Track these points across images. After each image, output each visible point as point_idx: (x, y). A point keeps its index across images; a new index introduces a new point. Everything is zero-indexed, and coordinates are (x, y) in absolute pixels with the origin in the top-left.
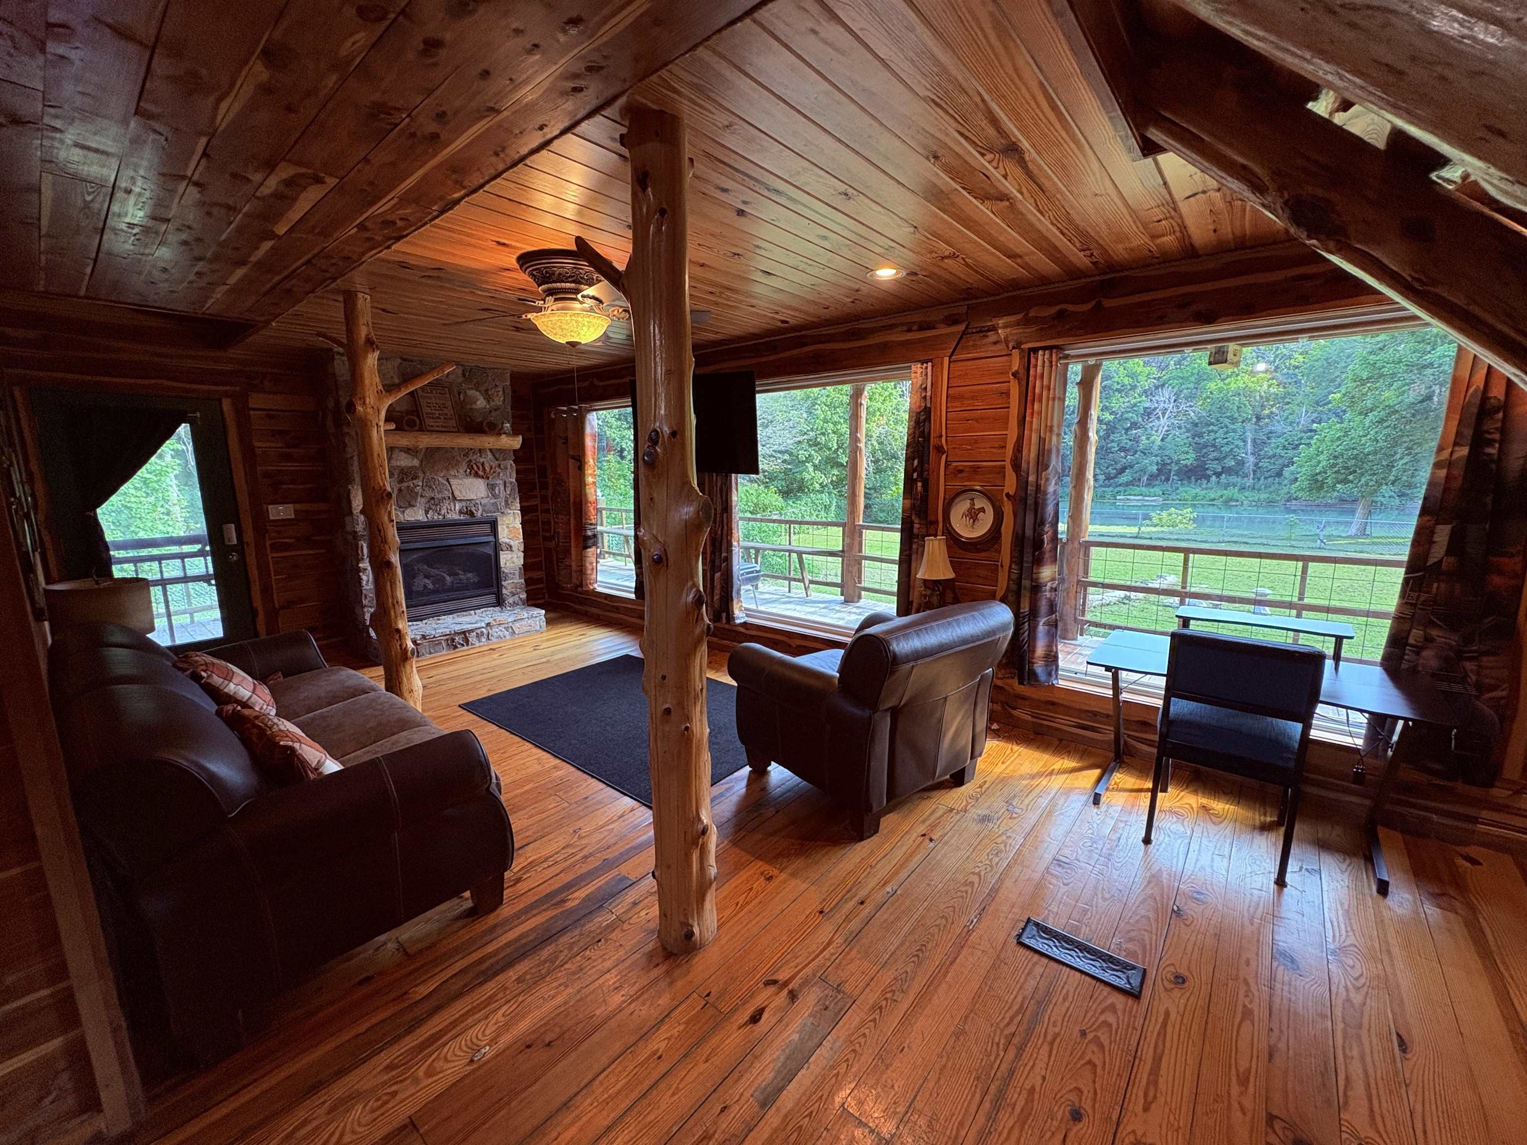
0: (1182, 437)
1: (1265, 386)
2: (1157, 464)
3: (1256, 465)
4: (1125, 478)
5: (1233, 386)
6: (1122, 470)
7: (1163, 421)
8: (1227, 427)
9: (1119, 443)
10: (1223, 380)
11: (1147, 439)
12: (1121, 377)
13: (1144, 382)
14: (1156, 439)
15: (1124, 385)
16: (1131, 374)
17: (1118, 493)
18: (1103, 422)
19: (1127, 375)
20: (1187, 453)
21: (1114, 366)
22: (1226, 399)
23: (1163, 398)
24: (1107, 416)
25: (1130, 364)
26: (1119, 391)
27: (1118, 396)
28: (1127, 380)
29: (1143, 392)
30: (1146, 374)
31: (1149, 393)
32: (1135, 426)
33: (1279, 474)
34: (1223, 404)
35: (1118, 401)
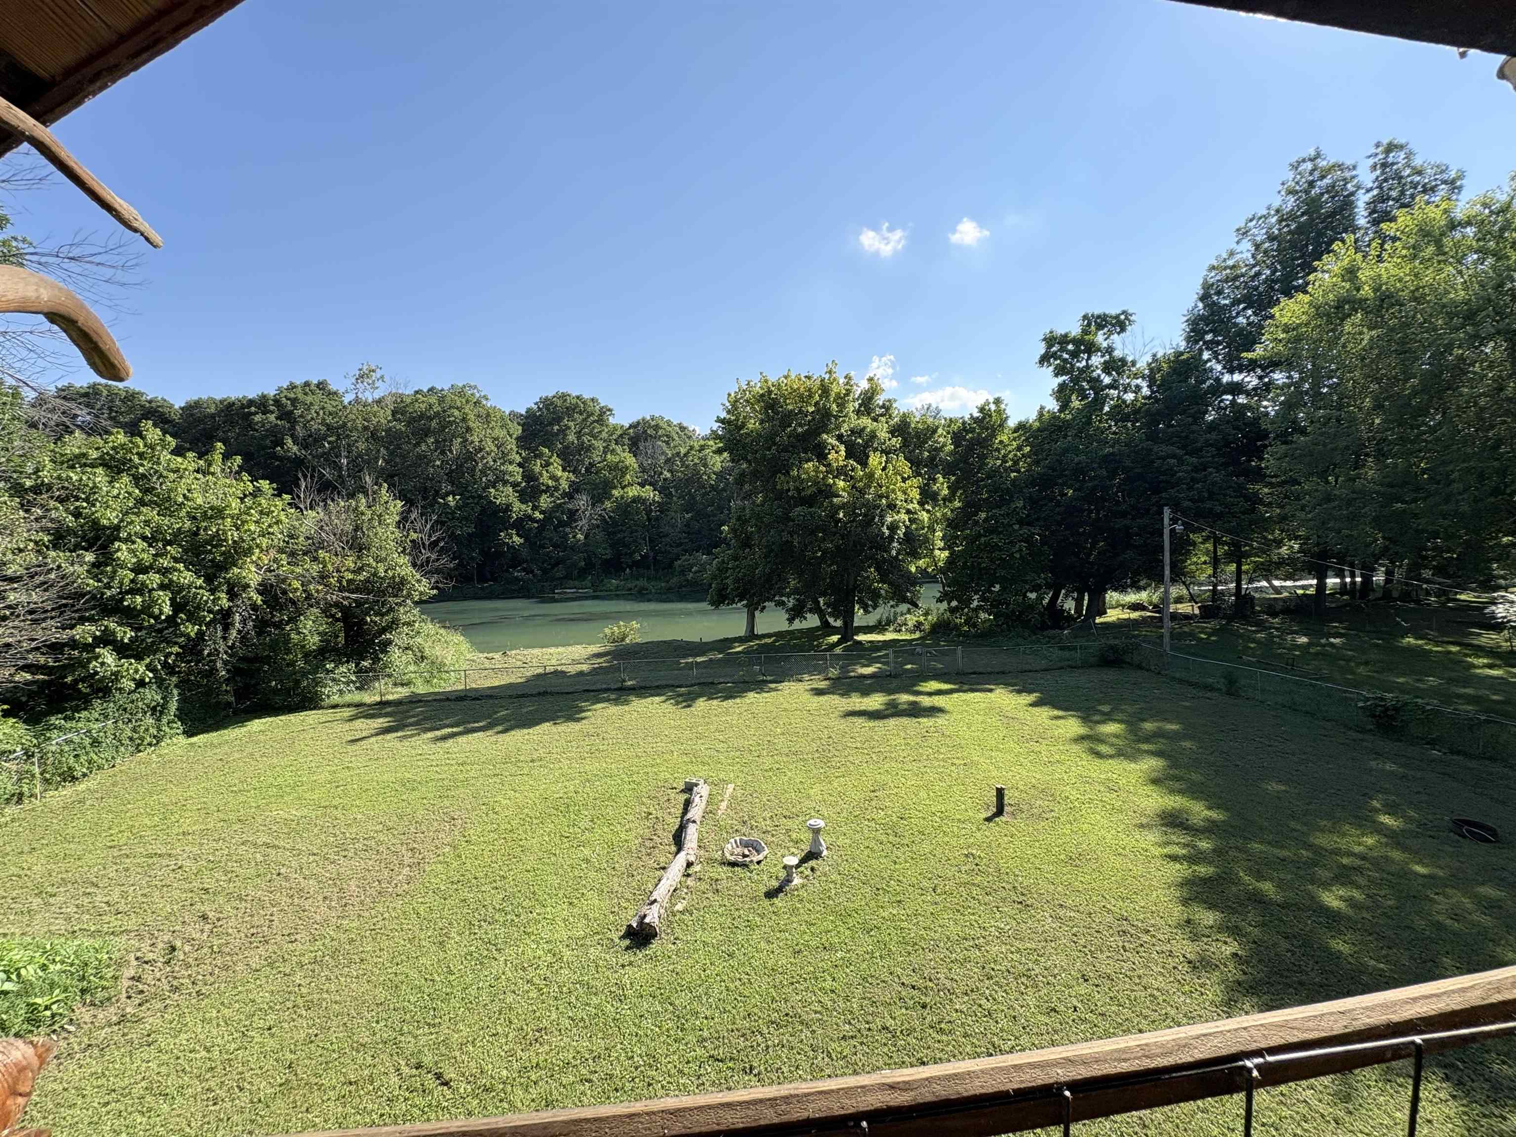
0: (599, 535)
1: (651, 496)
2: (585, 560)
3: (654, 558)
4: (560, 572)
5: (631, 494)
6: (557, 564)
7: (585, 521)
8: (630, 527)
9: (551, 539)
10: (623, 488)
11: (574, 537)
12: (545, 479)
13: (564, 485)
14: (580, 536)
15: (548, 487)
16: (553, 477)
17: (556, 587)
18: (534, 520)
19: (550, 478)
20: (605, 549)
21: (537, 469)
22: (628, 505)
23: (582, 501)
24: (537, 515)
25: (551, 468)
26: (545, 492)
27: (544, 496)
28: (550, 483)
29: (565, 494)
30: (565, 479)
31: (570, 496)
32: (562, 524)
33: (671, 565)
34: (626, 508)
35: (545, 501)
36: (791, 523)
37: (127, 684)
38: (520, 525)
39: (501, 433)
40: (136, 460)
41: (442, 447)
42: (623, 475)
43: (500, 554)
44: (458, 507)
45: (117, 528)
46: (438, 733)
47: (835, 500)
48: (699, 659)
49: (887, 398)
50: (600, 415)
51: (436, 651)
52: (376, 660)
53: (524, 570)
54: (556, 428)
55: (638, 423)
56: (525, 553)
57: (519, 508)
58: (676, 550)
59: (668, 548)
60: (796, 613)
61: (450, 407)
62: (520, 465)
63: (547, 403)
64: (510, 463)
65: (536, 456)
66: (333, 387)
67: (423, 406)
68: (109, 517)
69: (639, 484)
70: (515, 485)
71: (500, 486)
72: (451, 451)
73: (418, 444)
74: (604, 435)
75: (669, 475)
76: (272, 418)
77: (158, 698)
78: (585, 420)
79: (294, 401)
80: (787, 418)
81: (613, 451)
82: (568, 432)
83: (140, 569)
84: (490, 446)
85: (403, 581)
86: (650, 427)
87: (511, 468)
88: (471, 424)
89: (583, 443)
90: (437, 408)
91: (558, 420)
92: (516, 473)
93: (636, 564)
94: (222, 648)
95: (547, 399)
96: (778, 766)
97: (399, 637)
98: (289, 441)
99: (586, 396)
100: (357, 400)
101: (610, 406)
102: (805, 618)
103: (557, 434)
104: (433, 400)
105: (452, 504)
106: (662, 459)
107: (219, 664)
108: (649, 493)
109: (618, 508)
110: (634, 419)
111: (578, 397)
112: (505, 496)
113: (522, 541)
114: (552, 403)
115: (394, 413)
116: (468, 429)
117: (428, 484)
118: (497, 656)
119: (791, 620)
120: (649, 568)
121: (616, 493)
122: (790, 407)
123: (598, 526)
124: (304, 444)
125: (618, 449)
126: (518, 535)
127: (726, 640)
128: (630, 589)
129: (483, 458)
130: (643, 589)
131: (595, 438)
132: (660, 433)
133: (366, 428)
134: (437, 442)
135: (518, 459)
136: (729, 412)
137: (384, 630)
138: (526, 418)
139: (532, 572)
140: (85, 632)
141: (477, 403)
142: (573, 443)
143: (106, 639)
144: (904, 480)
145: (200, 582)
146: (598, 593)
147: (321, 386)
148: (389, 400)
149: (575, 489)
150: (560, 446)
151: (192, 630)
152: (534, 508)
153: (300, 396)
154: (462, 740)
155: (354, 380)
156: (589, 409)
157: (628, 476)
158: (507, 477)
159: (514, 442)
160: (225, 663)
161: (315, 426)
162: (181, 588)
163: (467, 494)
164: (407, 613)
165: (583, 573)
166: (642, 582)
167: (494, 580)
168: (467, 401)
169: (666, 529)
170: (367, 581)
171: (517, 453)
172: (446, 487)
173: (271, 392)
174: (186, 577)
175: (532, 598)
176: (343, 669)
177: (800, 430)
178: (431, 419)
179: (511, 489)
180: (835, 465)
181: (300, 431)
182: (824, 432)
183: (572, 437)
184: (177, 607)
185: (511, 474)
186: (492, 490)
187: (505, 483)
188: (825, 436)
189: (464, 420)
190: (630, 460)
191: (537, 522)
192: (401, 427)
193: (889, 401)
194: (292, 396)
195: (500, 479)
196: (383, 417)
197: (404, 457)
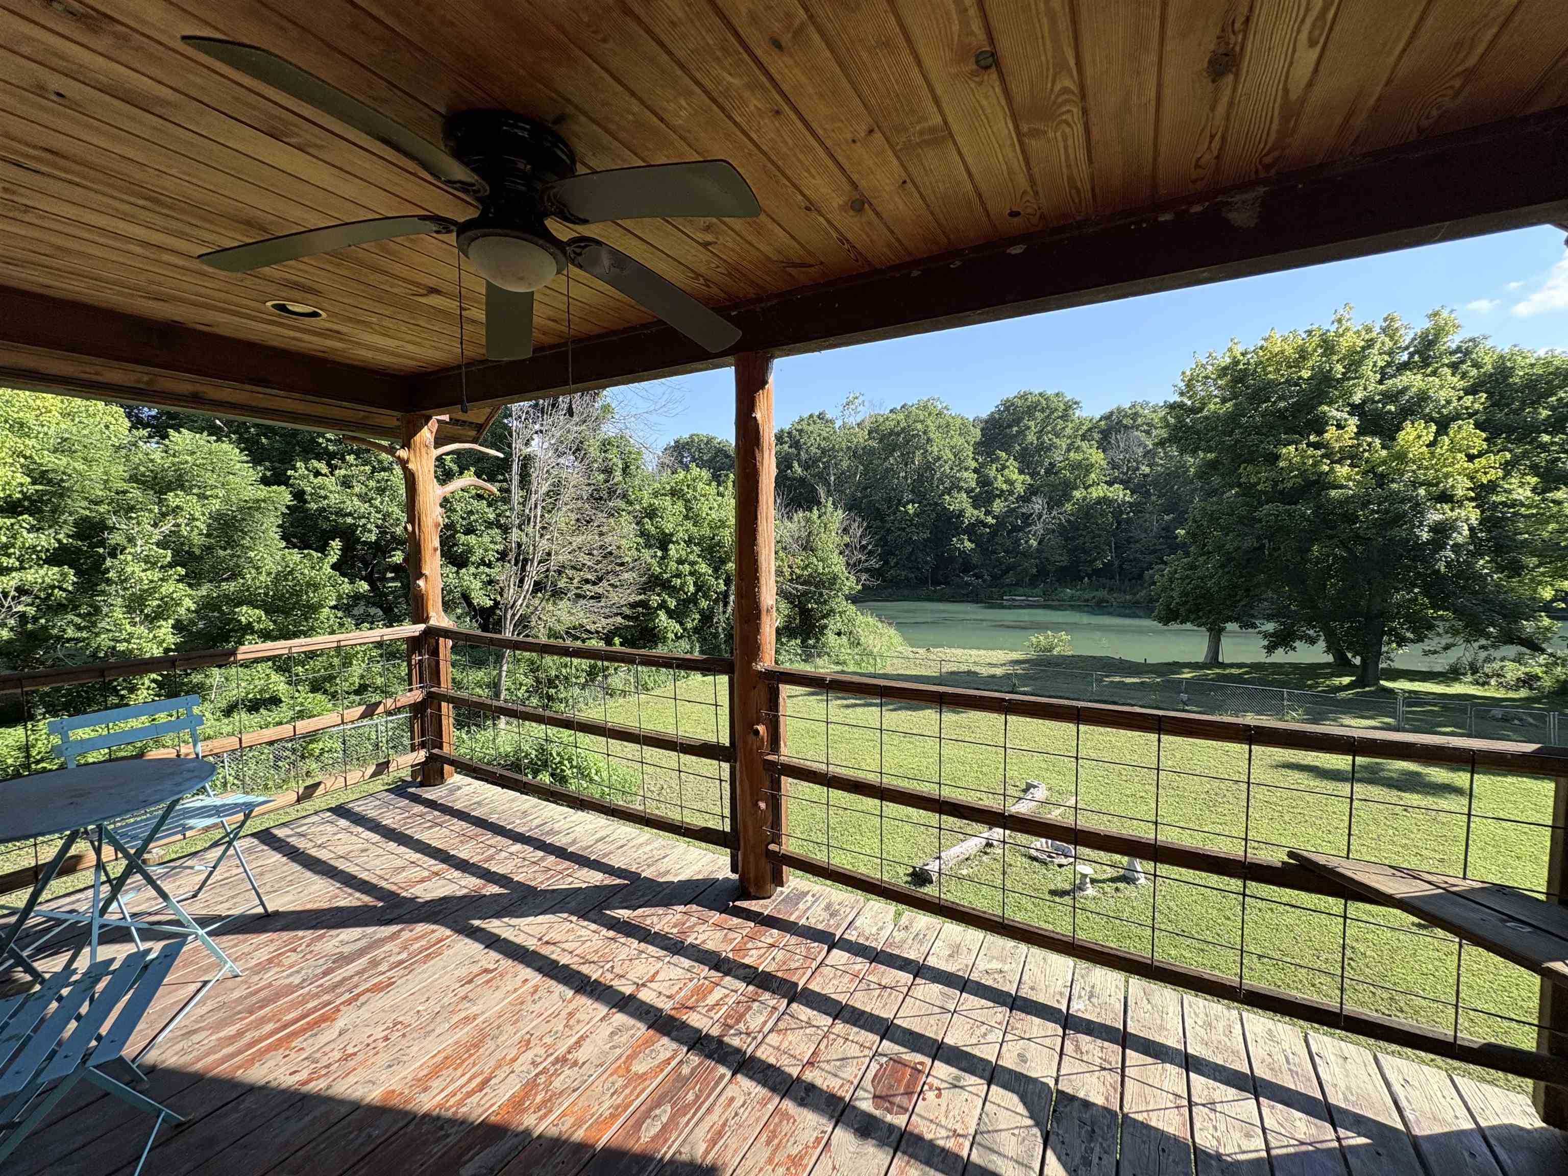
0: (1055, 541)
1: (1121, 496)
2: (1037, 566)
3: (1120, 567)
4: (1010, 579)
5: (1095, 495)
6: (1007, 571)
7: (1039, 526)
8: (1092, 531)
9: (1002, 545)
10: (1086, 488)
11: (1027, 542)
12: (1000, 484)
13: (1020, 489)
14: (1034, 543)
15: (1002, 491)
16: (1008, 481)
17: (1004, 593)
18: (985, 525)
19: (1005, 482)
20: (1061, 555)
21: (992, 473)
22: (1090, 507)
23: (1038, 504)
24: (990, 520)
25: (1006, 472)
26: (999, 496)
27: (998, 501)
28: (1004, 487)
29: (1020, 498)
30: (1020, 481)
31: (1025, 499)
32: (1016, 529)
33: (1140, 576)
34: (1088, 511)
35: (998, 506)
36: (1258, 525)
37: (671, 636)
38: (972, 531)
39: (959, 441)
40: (685, 488)
41: (906, 459)
42: (1088, 472)
43: (952, 559)
44: (916, 515)
45: (672, 535)
46: (845, 702)
47: (1333, 493)
48: (1129, 680)
49: (1468, 336)
50: (1065, 410)
51: (869, 640)
52: (818, 640)
53: (973, 575)
54: (1015, 429)
55: (1112, 413)
56: (975, 560)
57: (971, 513)
58: (1149, 558)
59: (1138, 555)
60: (1281, 640)
61: (915, 421)
62: (975, 471)
63: (1008, 405)
64: (966, 469)
65: (992, 461)
66: (829, 416)
67: (892, 423)
68: (669, 527)
69: (1106, 482)
70: (969, 491)
71: (955, 493)
72: (913, 462)
73: (886, 459)
74: (1068, 431)
75: (1147, 470)
76: (786, 447)
77: (688, 647)
78: (1048, 417)
79: (800, 431)
80: (1262, 392)
81: (1078, 449)
82: (1027, 433)
83: (680, 562)
84: (948, 454)
85: (835, 577)
86: (1126, 416)
87: (966, 474)
88: (931, 435)
89: (1042, 443)
90: (903, 424)
91: (1018, 421)
92: (970, 479)
93: (1097, 572)
94: (722, 618)
95: (1008, 401)
96: (1143, 794)
97: (834, 624)
98: (796, 464)
99: (1050, 392)
100: (844, 425)
101: (1077, 399)
102: (1294, 649)
103: (1016, 436)
104: (901, 417)
105: (911, 512)
106: (1140, 451)
107: (720, 630)
108: (1119, 493)
109: (1079, 510)
110: (1105, 411)
111: (1040, 394)
112: (959, 502)
113: (973, 546)
114: (1013, 404)
115: (870, 433)
116: (929, 440)
117: (893, 494)
118: (921, 651)
119: (1270, 649)
120: (1112, 578)
121: (1077, 494)
122: (1271, 376)
123: (1054, 531)
124: (806, 467)
125: (1084, 445)
126: (970, 540)
127: (1176, 664)
128: (1087, 600)
129: (941, 466)
130: (1102, 600)
131: (1057, 436)
132: (1139, 421)
133: (849, 448)
134: (902, 454)
135: (974, 465)
136: (1182, 394)
137: (824, 617)
138: (986, 422)
139: (982, 577)
140: (655, 600)
141: (939, 414)
142: (1032, 444)
143: (663, 605)
144: (1471, 458)
145: (710, 572)
146: (1050, 603)
147: (821, 416)
148: (867, 424)
149: (1032, 491)
150: (1018, 448)
151: (704, 604)
152: (987, 513)
153: (805, 427)
154: (859, 710)
155: (841, 408)
156: (1053, 406)
157: (1093, 475)
158: (962, 484)
159: (971, 449)
160: (724, 629)
161: (814, 450)
162: (701, 575)
163: (925, 502)
164: (840, 603)
165: (1034, 582)
166: (1102, 593)
167: (947, 583)
168: (930, 414)
169: (1136, 533)
170: (810, 575)
171: (974, 458)
172: (908, 496)
173: (787, 427)
174: (703, 568)
175: (981, 602)
176: (793, 643)
177: (1282, 404)
178: (898, 434)
179: (965, 496)
180: (1337, 446)
181: (803, 455)
182: (1321, 403)
183: (1031, 437)
184: (699, 587)
185: (965, 481)
186: (947, 497)
187: (960, 489)
188: (1326, 408)
189: (925, 433)
190: (1097, 457)
191: (989, 527)
192: (875, 444)
193: (1473, 340)
194: (800, 427)
195: (956, 486)
196: (861, 437)
197: (875, 470)
